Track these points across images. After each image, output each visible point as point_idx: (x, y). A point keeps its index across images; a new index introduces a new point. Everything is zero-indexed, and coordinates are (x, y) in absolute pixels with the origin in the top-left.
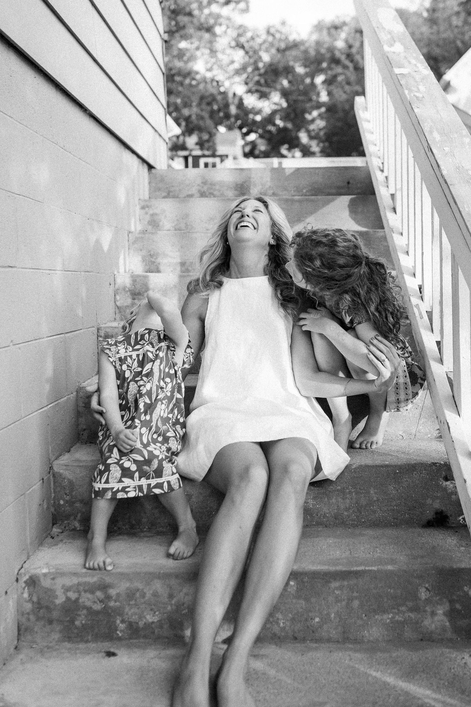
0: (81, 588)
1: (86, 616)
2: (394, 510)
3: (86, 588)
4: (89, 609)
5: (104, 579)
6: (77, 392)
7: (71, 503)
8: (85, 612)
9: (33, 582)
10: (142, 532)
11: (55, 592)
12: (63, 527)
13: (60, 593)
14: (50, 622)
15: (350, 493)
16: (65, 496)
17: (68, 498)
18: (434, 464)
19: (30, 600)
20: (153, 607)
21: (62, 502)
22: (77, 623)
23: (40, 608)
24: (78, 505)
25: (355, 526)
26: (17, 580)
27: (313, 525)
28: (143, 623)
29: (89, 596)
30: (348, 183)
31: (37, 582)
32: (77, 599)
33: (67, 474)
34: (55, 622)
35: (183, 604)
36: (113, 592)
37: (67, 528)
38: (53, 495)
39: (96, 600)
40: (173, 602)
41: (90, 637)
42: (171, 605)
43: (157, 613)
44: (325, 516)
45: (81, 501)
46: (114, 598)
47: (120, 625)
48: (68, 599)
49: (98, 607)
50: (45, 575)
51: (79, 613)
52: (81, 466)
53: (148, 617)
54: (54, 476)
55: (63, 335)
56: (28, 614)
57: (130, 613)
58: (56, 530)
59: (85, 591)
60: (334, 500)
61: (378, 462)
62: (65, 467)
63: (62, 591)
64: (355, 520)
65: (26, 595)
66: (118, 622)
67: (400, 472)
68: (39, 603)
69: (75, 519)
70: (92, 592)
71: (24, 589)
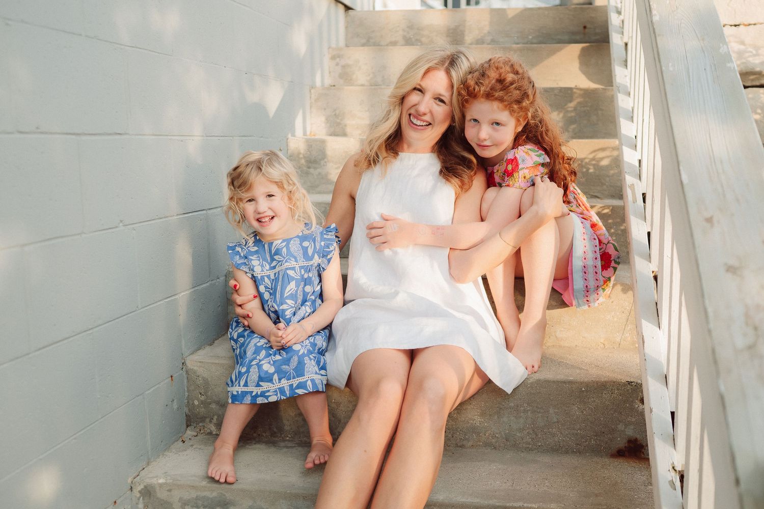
0: (200, 503)
2: (576, 434)
3: (206, 503)
5: (224, 495)
6: (226, 276)
7: (205, 404)
9: (148, 492)
10: (284, 441)
11: (172, 504)
12: (198, 430)
13: (176, 506)
15: (525, 411)
16: (200, 396)
17: (203, 398)
18: (630, 383)
21: (196, 403)
24: (213, 406)
25: (529, 450)
26: (131, 489)
27: (479, 446)
30: (585, 27)
31: (152, 492)
33: (202, 372)
37: (202, 431)
38: (187, 394)
44: (494, 437)
45: (218, 403)
50: (161, 485)
52: (216, 364)
54: (187, 372)
55: (205, 212)
58: (190, 433)
59: (205, 507)
60: (505, 419)
61: (561, 377)
62: (199, 364)
63: (180, 504)
64: (529, 444)
65: (141, 506)
67: (587, 391)
69: (210, 422)
71: (139, 499)
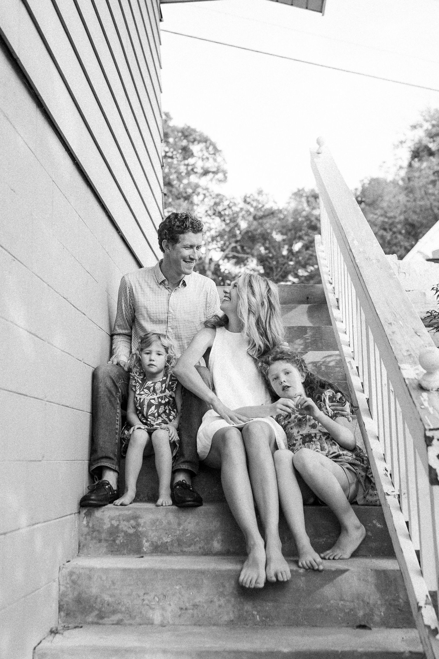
0: (121, 518)
1: (123, 537)
3: (124, 518)
4: (126, 533)
8: (123, 534)
9: (90, 513)
11: (104, 520)
13: (107, 521)
14: (100, 541)
19: (88, 526)
20: (168, 532)
22: (118, 542)
23: (93, 531)
26: (79, 512)
28: (161, 542)
29: (125, 523)
30: (308, 297)
31: (92, 513)
32: (118, 525)
34: (103, 541)
35: (187, 530)
36: (141, 521)
39: (130, 526)
40: (181, 528)
41: (125, 551)
42: (179, 530)
43: (170, 536)
46: (142, 525)
47: (146, 543)
48: (112, 525)
49: (131, 531)
51: (119, 535)
53: (164, 539)
56: (86, 535)
57: (152, 536)
59: (124, 520)
63: (109, 520)
65: (85, 522)
66: (144, 541)
68: (93, 528)
70: (128, 521)
71: (84, 518)
